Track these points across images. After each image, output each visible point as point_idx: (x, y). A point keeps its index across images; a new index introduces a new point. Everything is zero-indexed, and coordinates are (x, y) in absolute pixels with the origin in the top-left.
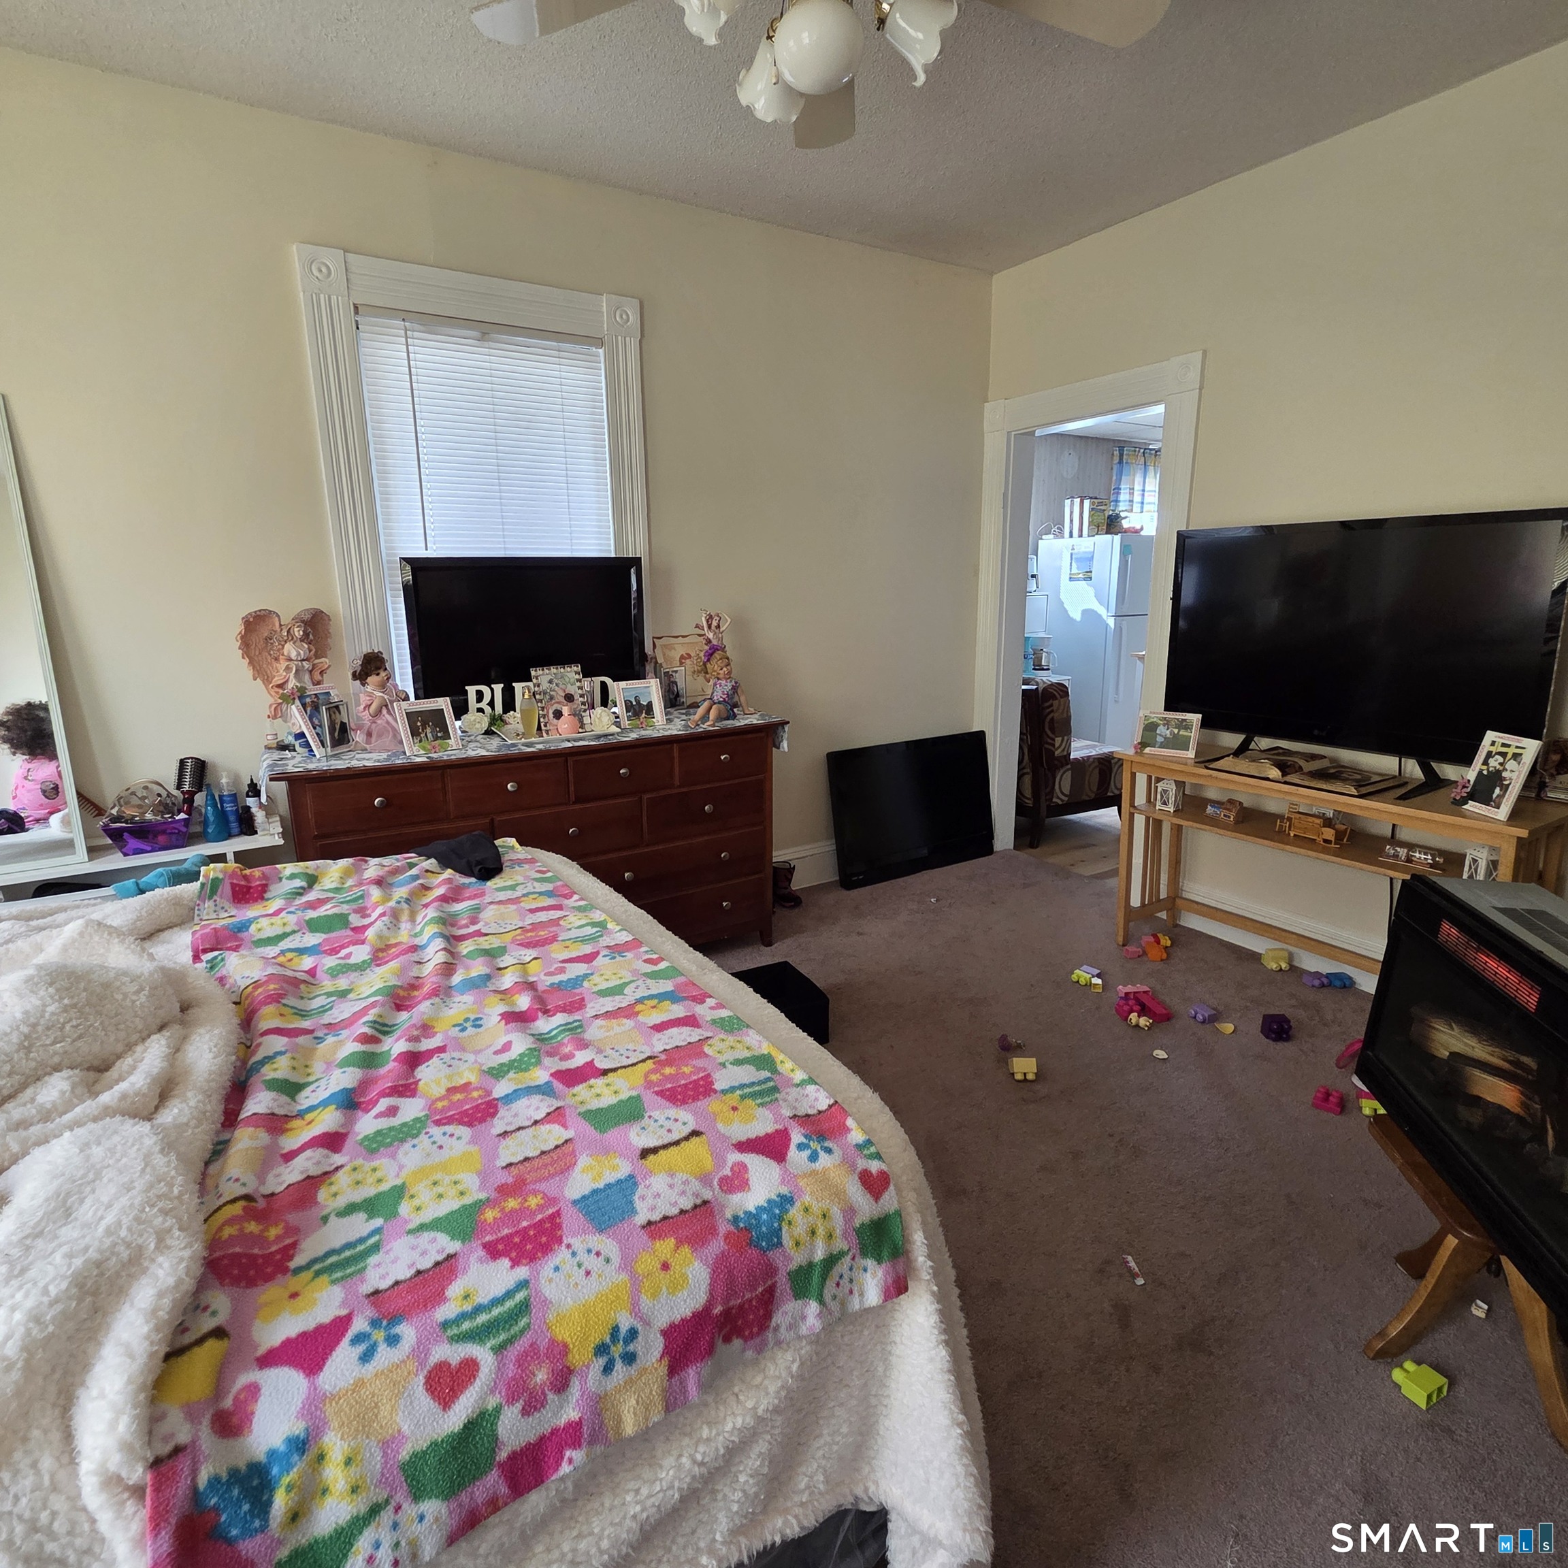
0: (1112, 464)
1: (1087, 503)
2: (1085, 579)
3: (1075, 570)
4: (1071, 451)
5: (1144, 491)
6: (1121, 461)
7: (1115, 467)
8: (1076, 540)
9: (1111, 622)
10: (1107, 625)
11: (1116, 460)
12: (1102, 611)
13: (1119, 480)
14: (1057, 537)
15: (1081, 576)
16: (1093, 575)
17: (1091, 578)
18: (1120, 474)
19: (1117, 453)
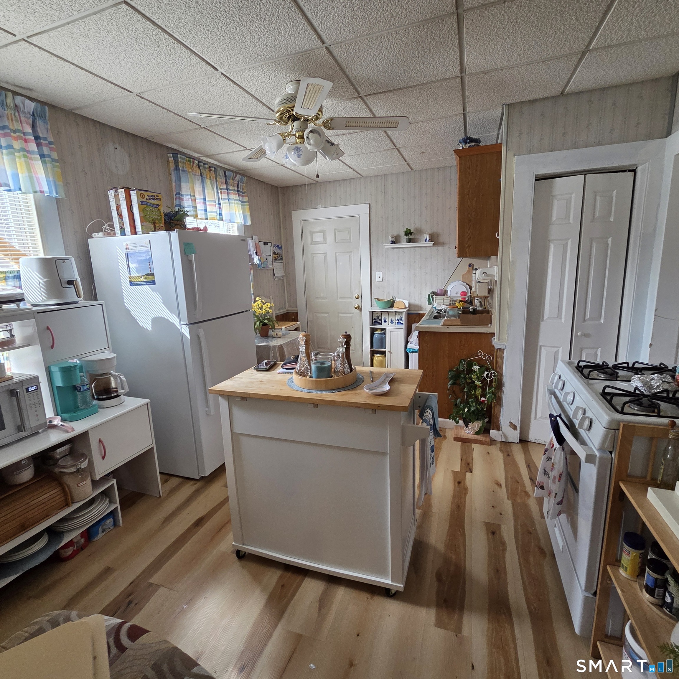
0: (169, 169)
1: (134, 195)
2: (147, 284)
3: (134, 274)
4: (117, 146)
5: (205, 199)
6: (177, 169)
7: (173, 173)
8: (129, 238)
9: (186, 331)
10: (182, 335)
11: (172, 166)
12: (174, 320)
13: (179, 186)
14: (108, 235)
15: (142, 279)
16: (157, 277)
17: (154, 283)
18: (179, 179)
19: (171, 160)
